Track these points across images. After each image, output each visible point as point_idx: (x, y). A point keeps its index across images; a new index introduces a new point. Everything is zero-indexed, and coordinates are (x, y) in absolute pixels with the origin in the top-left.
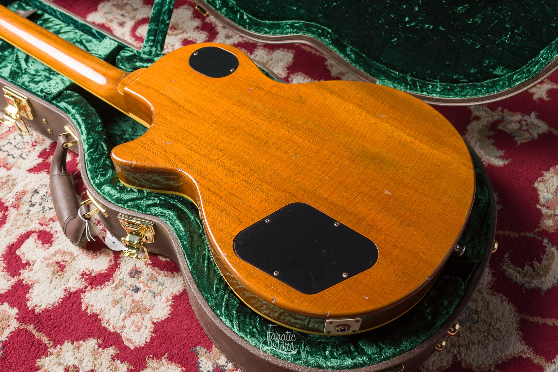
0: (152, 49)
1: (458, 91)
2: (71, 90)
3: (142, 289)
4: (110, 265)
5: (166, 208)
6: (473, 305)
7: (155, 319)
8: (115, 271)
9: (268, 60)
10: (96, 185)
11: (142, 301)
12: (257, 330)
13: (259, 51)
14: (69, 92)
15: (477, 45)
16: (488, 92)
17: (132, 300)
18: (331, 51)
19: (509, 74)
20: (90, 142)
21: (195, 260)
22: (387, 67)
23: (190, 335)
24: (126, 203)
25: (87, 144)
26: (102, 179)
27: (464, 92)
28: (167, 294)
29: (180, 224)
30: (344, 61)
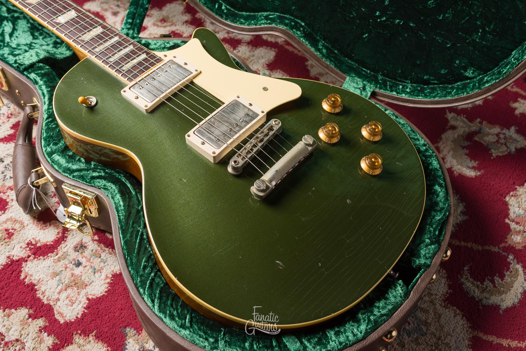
0: (129, 32)
1: (428, 92)
2: (43, 63)
3: (84, 264)
4: (57, 237)
5: (109, 181)
6: (423, 316)
7: (90, 295)
8: (61, 243)
9: (250, 56)
10: (47, 154)
11: (81, 276)
12: (178, 313)
13: (242, 47)
14: (41, 64)
15: (448, 44)
16: (458, 94)
17: (72, 273)
18: (302, 44)
19: (481, 76)
20: (49, 112)
21: (129, 235)
22: (359, 65)
23: (122, 315)
24: (72, 173)
25: (47, 114)
26: (54, 147)
27: (434, 93)
28: (108, 271)
29: (120, 198)
30: (315, 55)
